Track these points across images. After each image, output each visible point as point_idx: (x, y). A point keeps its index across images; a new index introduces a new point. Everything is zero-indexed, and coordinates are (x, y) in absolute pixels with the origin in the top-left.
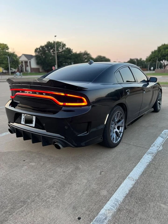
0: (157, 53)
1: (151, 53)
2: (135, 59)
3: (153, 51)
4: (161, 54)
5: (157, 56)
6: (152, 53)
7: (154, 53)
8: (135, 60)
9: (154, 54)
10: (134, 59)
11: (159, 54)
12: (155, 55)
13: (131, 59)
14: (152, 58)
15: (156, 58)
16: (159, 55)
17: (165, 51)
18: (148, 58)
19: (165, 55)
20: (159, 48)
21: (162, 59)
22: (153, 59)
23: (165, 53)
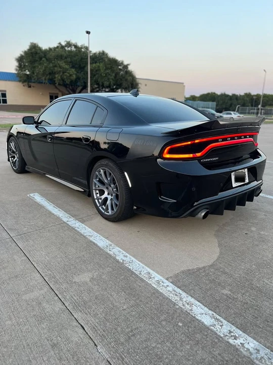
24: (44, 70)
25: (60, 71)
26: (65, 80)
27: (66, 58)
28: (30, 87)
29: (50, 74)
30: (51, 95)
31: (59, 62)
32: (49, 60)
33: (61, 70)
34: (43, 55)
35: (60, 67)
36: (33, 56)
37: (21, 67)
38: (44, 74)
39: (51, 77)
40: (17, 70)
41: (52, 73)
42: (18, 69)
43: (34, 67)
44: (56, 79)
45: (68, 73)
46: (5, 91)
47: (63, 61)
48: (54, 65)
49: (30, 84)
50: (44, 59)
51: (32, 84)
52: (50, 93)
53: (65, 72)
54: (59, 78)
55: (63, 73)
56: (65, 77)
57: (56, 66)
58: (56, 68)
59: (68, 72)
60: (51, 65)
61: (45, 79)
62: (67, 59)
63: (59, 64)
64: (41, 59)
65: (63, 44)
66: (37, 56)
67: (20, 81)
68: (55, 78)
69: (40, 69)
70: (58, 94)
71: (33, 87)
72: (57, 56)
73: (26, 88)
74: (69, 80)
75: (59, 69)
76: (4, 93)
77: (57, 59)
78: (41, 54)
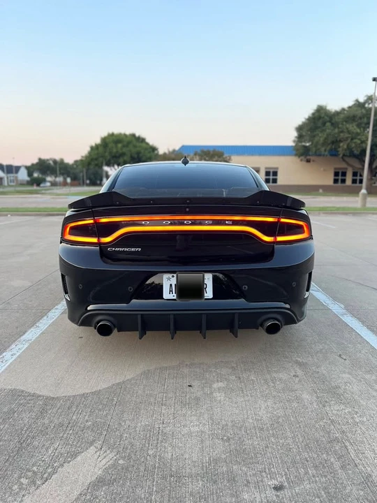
0: (101, 150)
1: (89, 149)
2: (51, 159)
3: (94, 145)
4: (110, 153)
5: (102, 157)
6: (92, 148)
7: (94, 149)
8: (51, 162)
9: (96, 152)
10: (48, 160)
11: (105, 152)
12: (98, 154)
13: (40, 159)
14: (92, 160)
15: (101, 159)
16: (107, 154)
17: (116, 146)
18: (84, 159)
19: (117, 155)
20: (104, 140)
21: (112, 161)
22: (96, 162)
23: (117, 152)
24: (326, 139)
25: (347, 138)
26: (354, 149)
27: (361, 118)
28: (308, 161)
29: (333, 143)
30: (337, 171)
31: (348, 126)
32: (334, 125)
33: (350, 136)
34: (328, 119)
35: (349, 132)
36: (314, 123)
37: (300, 137)
38: (324, 144)
39: (333, 147)
40: (294, 141)
41: (336, 142)
42: (296, 139)
43: (314, 136)
44: (340, 149)
45: (359, 139)
46: (277, 168)
47: (354, 124)
48: (340, 130)
49: (308, 157)
50: (328, 124)
51: (312, 158)
52: (335, 169)
53: (355, 139)
54: (345, 147)
55: (352, 139)
56: (353, 145)
57: (342, 132)
58: (342, 135)
59: (359, 137)
60: (336, 130)
61: (325, 150)
62: (362, 120)
63: (347, 129)
64: (324, 124)
65: (362, 100)
66: (321, 121)
67: (296, 155)
68: (339, 147)
69: (321, 137)
70: (347, 169)
71: (313, 161)
72: (348, 117)
73: (304, 163)
74: (359, 150)
75: (347, 135)
76: (275, 170)
77: (346, 122)
78: (326, 117)
